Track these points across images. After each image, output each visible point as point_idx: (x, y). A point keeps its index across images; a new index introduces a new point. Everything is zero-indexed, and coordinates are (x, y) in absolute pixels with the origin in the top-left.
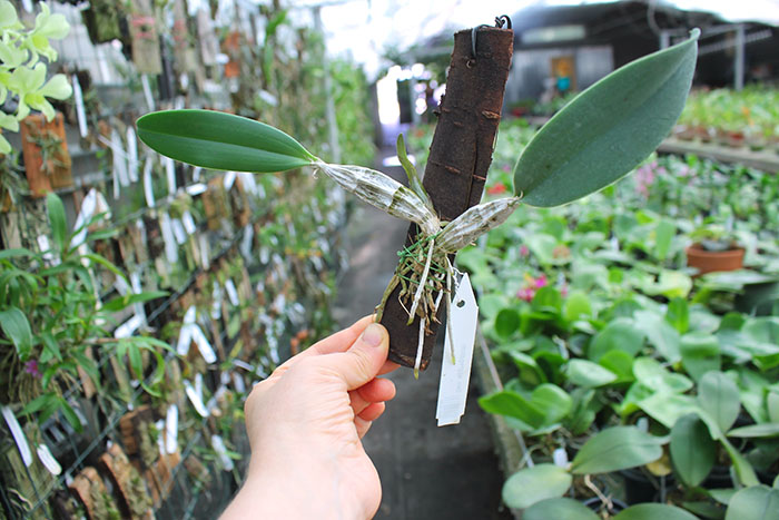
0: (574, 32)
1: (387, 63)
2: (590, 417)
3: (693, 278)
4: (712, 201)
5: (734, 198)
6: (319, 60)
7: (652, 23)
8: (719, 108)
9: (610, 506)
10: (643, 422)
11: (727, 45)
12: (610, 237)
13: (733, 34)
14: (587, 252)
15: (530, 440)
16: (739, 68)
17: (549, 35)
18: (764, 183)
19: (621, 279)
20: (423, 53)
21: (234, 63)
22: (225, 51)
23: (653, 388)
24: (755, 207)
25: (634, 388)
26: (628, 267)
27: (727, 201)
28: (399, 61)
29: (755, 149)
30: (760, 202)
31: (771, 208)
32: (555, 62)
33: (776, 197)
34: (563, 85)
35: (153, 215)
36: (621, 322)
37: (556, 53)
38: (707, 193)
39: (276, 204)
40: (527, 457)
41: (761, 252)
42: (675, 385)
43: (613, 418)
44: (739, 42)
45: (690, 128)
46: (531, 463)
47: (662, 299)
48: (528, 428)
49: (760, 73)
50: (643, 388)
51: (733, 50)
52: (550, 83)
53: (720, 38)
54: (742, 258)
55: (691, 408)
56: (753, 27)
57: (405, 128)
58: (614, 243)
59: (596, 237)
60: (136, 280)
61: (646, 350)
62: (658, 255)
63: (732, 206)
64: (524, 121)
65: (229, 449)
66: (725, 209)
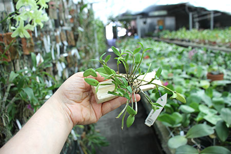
0: (164, 13)
1: (110, 21)
2: (188, 122)
3: (210, 82)
4: (210, 61)
5: (217, 60)
6: (93, 19)
7: (187, 10)
8: (208, 34)
9: (200, 147)
10: (205, 123)
11: (208, 17)
12: (183, 71)
13: (210, 14)
14: (177, 75)
15: (171, 129)
16: (212, 24)
17: (156, 13)
18: (226, 55)
19: (189, 83)
20: (120, 18)
21: (73, 18)
22: (70, 14)
23: (206, 113)
24: (223, 62)
25: (200, 113)
26: (190, 79)
27: (215, 60)
28: (113, 21)
29: (220, 46)
30: (225, 61)
31: (228, 63)
32: (159, 21)
33: (229, 60)
34: (161, 28)
35: (54, 62)
36: (194, 94)
37: (158, 19)
38: (209, 59)
39: (83, 61)
40: (171, 134)
41: (228, 75)
42: (212, 112)
43: (194, 122)
44: (212, 16)
45: (200, 40)
46: (173, 136)
47: (202, 88)
48: (170, 125)
49: (218, 25)
50: (203, 113)
51: (210, 18)
52: (157, 27)
53: (206, 15)
54: (223, 77)
55: (219, 119)
56: (216, 12)
57: (115, 40)
58: (184, 72)
59: (179, 71)
60: (50, 82)
61: (202, 102)
62: (198, 76)
63: (217, 62)
64: (151, 38)
65: (76, 134)
66: (215, 63)
